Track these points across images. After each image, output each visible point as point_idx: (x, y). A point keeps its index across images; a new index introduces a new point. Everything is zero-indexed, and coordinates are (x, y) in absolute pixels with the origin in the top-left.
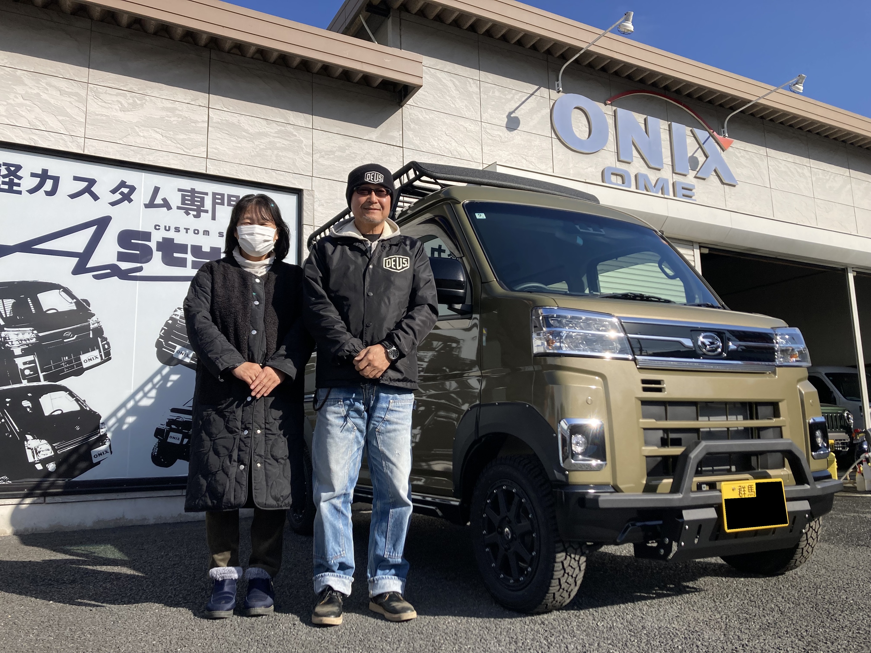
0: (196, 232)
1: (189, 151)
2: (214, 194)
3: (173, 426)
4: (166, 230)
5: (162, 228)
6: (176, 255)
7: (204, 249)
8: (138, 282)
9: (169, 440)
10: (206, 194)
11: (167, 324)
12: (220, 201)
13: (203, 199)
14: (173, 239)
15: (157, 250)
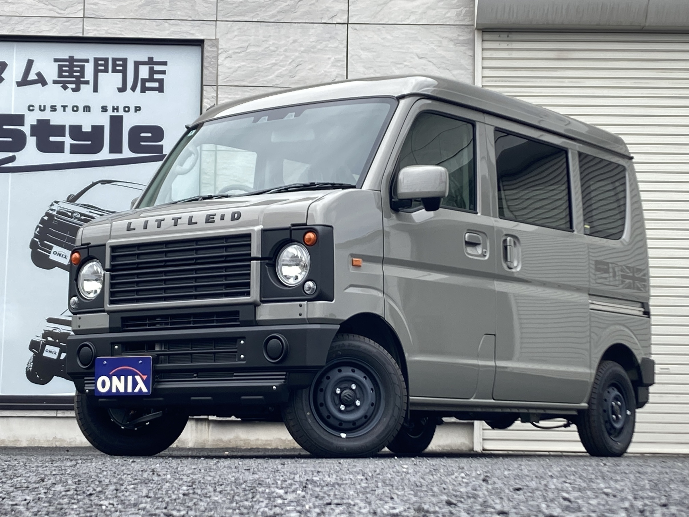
0: (75, 109)
1: (62, 12)
2: (96, 60)
3: (50, 339)
4: (41, 110)
5: (37, 108)
6: (52, 139)
7: (84, 130)
8: (10, 174)
9: (45, 354)
10: (87, 61)
11: (42, 221)
12: (102, 68)
13: (83, 68)
14: (48, 121)
15: (32, 135)
